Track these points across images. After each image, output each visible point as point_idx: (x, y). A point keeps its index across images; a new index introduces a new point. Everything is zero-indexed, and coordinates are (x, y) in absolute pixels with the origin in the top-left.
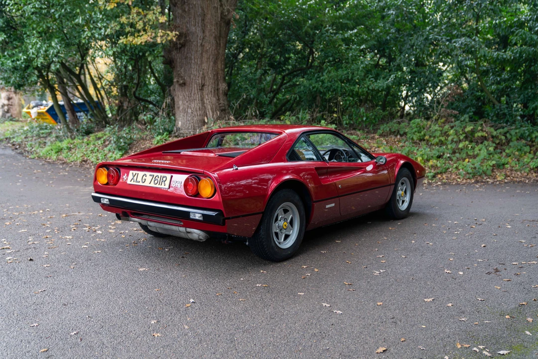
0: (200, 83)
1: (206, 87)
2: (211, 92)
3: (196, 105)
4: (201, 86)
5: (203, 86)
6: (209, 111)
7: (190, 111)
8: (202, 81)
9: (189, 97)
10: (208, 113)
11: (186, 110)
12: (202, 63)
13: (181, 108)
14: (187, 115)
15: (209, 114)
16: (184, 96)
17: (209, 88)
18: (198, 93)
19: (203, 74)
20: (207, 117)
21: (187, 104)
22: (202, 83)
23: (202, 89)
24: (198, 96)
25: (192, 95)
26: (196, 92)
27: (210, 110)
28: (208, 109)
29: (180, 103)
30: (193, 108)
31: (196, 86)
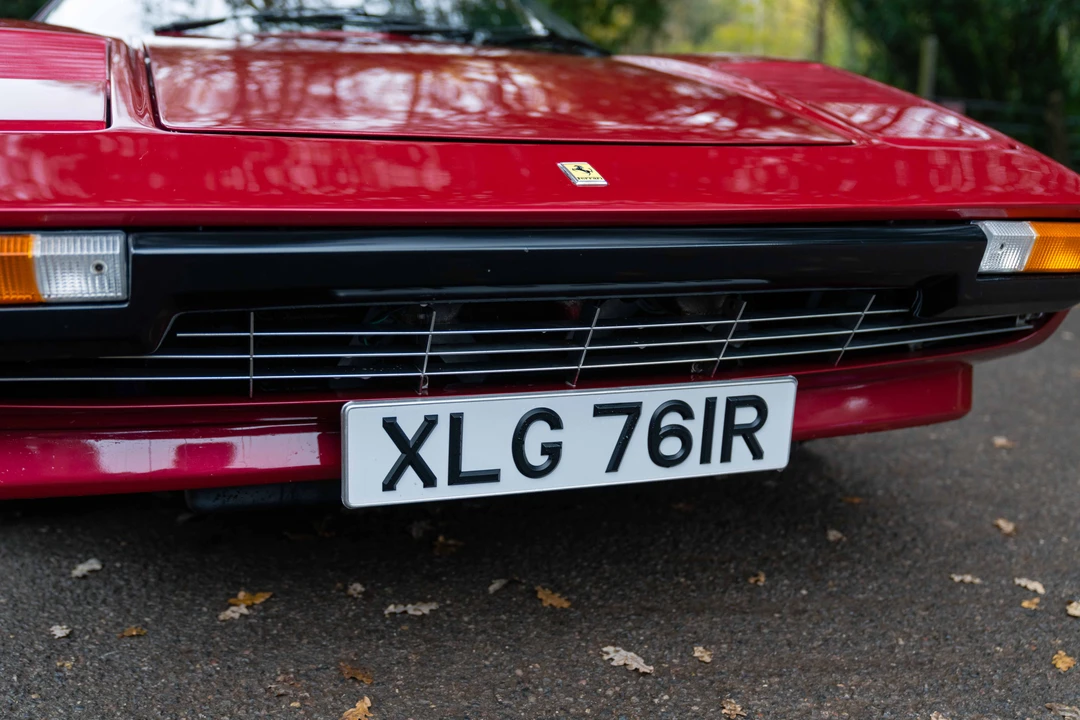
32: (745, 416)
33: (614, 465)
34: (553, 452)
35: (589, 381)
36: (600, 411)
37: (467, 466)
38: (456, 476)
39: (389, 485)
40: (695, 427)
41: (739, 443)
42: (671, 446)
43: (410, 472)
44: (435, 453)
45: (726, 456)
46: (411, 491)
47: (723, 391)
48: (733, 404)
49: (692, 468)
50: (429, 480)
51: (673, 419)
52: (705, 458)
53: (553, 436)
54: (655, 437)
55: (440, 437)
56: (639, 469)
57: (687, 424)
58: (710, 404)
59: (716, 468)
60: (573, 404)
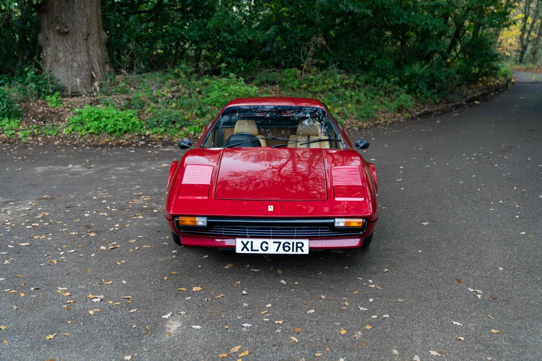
0: (86, 31)
1: (91, 36)
2: (96, 42)
3: (81, 58)
4: (86, 35)
5: (88, 35)
6: (96, 65)
7: (75, 65)
8: (87, 30)
9: (73, 48)
10: (95, 66)
11: (70, 63)
12: (85, 7)
13: (61, 62)
14: (71, 69)
15: (96, 68)
16: (66, 47)
17: (94, 38)
18: (83, 44)
19: (87, 21)
20: (94, 71)
21: (70, 57)
22: (87, 32)
23: (86, 40)
24: (83, 48)
25: (78, 46)
26: (81, 42)
27: (97, 63)
28: (95, 62)
29: (61, 55)
30: (80, 62)
31: (81, 35)
32: (300, 245)
33: (277, 251)
34: (267, 248)
35: (274, 238)
36: (274, 242)
37: (253, 249)
38: (252, 250)
39: (242, 250)
40: (291, 246)
41: (299, 249)
42: (287, 249)
43: (245, 249)
44: (249, 246)
45: (297, 251)
46: (245, 251)
47: (295, 241)
48: (297, 243)
49: (290, 252)
50: (248, 250)
51: (286, 244)
52: (293, 251)
53: (267, 246)
54: (284, 247)
55: (250, 244)
56: (281, 251)
57: (289, 245)
58: (293, 243)
59: (295, 253)
60: (270, 241)
